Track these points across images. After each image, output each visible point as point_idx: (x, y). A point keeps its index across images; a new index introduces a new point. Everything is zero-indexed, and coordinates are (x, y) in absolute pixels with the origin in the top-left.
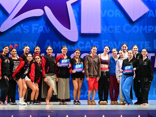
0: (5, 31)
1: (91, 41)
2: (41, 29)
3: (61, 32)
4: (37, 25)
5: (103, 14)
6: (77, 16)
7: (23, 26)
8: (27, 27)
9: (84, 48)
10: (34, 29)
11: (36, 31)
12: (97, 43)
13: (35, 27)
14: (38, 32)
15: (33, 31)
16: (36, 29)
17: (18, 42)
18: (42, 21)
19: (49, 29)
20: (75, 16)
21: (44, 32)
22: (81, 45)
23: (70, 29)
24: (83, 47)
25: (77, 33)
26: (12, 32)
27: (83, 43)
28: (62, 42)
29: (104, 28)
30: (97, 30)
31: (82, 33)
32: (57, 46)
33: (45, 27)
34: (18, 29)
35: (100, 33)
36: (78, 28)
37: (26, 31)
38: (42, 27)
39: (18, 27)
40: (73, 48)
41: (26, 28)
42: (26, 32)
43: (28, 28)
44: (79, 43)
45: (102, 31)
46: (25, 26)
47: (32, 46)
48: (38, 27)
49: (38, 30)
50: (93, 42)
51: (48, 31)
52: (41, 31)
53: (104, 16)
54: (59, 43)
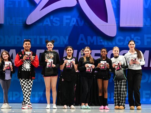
0: (31, 24)
1: (131, 36)
2: (74, 22)
3: (96, 26)
4: (69, 17)
5: (146, 4)
6: (115, 7)
7: (53, 18)
8: (58, 19)
9: (124, 44)
10: (65, 21)
11: (68, 24)
12: (139, 38)
13: (67, 19)
14: (70, 25)
15: (64, 24)
16: (68, 21)
17: (47, 36)
18: (75, 12)
19: (83, 22)
20: (113, 7)
21: (77, 25)
22: (120, 41)
23: (107, 21)
24: (122, 43)
25: (116, 26)
26: (40, 24)
27: (122, 38)
28: (98, 37)
29: (147, 22)
30: (139, 23)
31: (121, 26)
32: (92, 41)
33: (79, 19)
34: (47, 22)
35: (142, 26)
36: (116, 21)
37: (56, 23)
38: (74, 20)
39: (48, 19)
40: (110, 44)
41: (56, 20)
42: (57, 25)
43: (58, 21)
44: (117, 38)
45: (145, 25)
46: (55, 18)
47: (63, 41)
48: (70, 19)
49: (70, 23)
50: (134, 37)
51: (81, 24)
52: (74, 24)
53: (147, 7)
54: (95, 38)
